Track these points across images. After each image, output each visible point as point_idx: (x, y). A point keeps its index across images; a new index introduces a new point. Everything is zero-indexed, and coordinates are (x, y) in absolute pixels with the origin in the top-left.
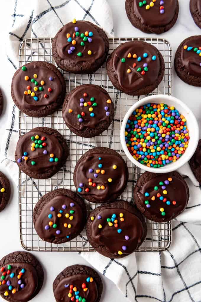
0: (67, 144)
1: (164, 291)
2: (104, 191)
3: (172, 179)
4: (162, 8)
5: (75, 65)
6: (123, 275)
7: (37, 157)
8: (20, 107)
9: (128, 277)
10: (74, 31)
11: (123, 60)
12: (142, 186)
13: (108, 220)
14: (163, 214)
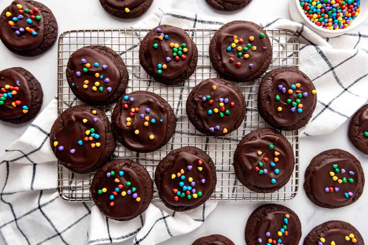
0: (180, 84)
1: (14, 193)
2: (125, 125)
3: (139, 202)
4: (331, 190)
5: (266, 92)
6: (30, 146)
7: (163, 51)
8: (220, 31)
9: (29, 152)
10: (303, 91)
11: (272, 146)
12: (131, 168)
13: (93, 130)
14: (100, 191)
